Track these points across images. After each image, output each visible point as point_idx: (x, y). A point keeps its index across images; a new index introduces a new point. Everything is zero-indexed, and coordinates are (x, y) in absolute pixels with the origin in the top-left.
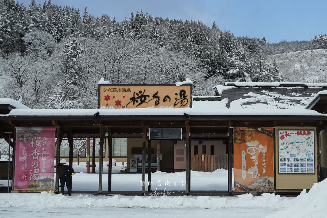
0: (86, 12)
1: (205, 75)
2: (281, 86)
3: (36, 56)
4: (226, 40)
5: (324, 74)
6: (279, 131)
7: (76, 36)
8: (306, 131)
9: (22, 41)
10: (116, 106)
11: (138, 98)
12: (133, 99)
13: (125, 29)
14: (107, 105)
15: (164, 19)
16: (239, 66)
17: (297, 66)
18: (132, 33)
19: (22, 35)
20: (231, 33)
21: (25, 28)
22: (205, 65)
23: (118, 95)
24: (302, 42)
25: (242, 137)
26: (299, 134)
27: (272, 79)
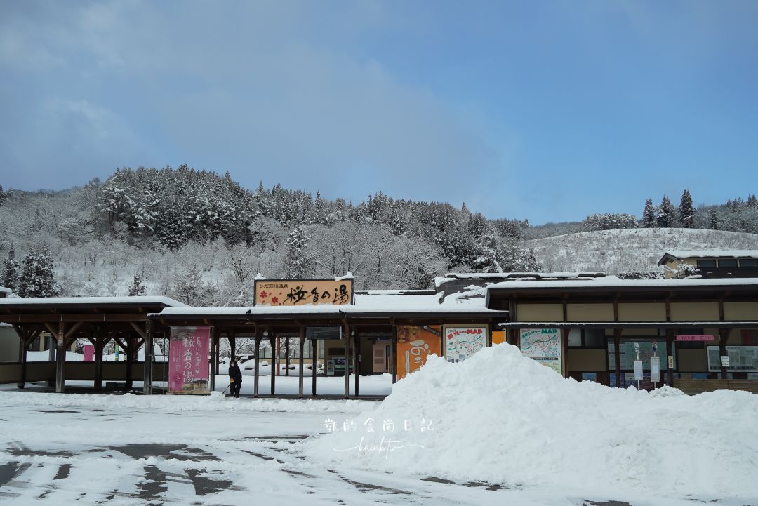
0: (318, 196)
1: (448, 265)
2: (509, 277)
3: (263, 246)
4: (476, 223)
5: (595, 262)
6: (447, 330)
7: (307, 224)
8: (477, 329)
9: (248, 230)
10: (273, 304)
11: (295, 294)
12: (290, 296)
13: (361, 213)
14: (264, 302)
15: (406, 201)
16: (487, 254)
17: (563, 252)
18: (369, 219)
19: (248, 224)
20: (482, 215)
21: (251, 215)
22: (449, 253)
23: (275, 292)
24: (571, 224)
25: (406, 336)
26: (469, 332)
27: (527, 268)
